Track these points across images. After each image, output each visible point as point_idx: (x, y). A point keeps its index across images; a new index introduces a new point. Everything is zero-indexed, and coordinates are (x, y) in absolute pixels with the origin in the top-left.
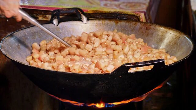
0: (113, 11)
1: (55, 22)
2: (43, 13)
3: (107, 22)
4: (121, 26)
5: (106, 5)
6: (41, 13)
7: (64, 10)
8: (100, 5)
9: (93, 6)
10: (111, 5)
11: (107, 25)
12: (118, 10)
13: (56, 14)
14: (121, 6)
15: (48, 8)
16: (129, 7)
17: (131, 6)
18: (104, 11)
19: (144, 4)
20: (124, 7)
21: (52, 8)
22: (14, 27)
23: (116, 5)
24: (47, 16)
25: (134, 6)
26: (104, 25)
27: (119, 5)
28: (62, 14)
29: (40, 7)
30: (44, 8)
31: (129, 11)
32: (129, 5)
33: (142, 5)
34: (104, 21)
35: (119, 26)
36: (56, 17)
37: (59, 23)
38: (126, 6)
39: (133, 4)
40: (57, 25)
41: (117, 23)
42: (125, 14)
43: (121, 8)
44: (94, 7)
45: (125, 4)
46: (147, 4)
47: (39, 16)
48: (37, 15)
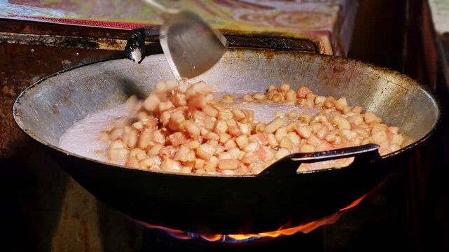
0: (260, 30)
1: (135, 54)
2: (108, 34)
3: (248, 54)
4: (279, 64)
5: (244, 17)
6: (105, 34)
7: (154, 29)
8: (232, 18)
9: (218, 19)
10: (257, 17)
11: (248, 61)
12: (272, 29)
13: (136, 39)
14: (278, 20)
15: (119, 24)
16: (295, 23)
17: (299, 20)
18: (241, 31)
19: (328, 15)
20: (286, 23)
21: (128, 25)
22: (46, 64)
23: (267, 19)
24: (118, 41)
25: (306, 19)
26: (243, 60)
27: (274, 17)
28: (150, 37)
29: (102, 23)
30: (111, 24)
31: (295, 31)
32: (295, 18)
33: (324, 18)
34: (241, 53)
35: (276, 63)
36: (137, 44)
37: (143, 58)
38: (289, 18)
39: (304, 15)
40: (140, 62)
41: (270, 57)
42: (286, 38)
43: (277, 25)
44: (220, 23)
45: (286, 16)
46: (334, 15)
47: (99, 41)
48: (96, 38)
